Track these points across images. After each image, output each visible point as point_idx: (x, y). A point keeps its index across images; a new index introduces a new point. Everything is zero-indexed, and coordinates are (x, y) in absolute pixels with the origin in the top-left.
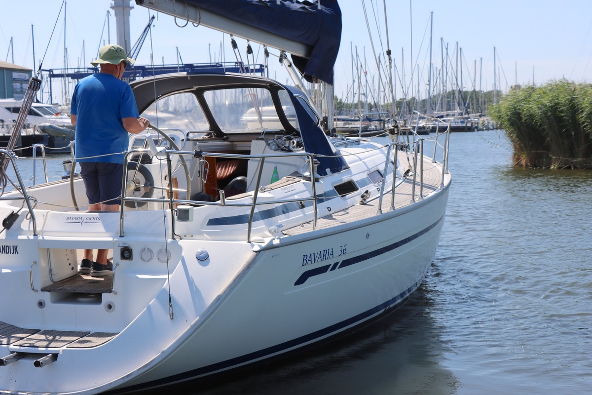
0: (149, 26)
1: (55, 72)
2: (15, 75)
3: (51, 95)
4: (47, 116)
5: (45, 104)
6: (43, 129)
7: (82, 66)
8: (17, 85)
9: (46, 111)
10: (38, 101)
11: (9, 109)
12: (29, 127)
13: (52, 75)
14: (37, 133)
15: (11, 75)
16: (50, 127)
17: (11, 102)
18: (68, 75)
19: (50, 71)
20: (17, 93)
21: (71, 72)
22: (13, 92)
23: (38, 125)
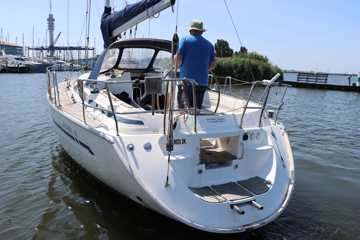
0: (59, 35)
1: (30, 48)
2: (17, 48)
3: (29, 55)
4: (27, 61)
5: (27, 57)
6: (26, 65)
7: (38, 46)
8: (18, 52)
9: (27, 60)
10: (24, 57)
11: (15, 59)
12: (21, 64)
13: (29, 49)
14: (24, 66)
15: (16, 48)
16: (28, 64)
17: (16, 56)
18: (34, 49)
19: (28, 47)
20: (18, 54)
21: (35, 48)
22: (17, 54)
23: (24, 64)
